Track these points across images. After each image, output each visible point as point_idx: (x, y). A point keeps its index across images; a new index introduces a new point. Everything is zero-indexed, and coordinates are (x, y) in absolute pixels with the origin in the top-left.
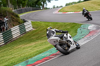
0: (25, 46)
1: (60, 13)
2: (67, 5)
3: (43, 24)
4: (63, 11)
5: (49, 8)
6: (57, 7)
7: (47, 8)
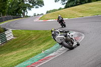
0: (6, 55)
1: (41, 21)
2: (48, 12)
3: (24, 32)
4: (44, 19)
5: (30, 16)
6: (38, 15)
7: (27, 16)
